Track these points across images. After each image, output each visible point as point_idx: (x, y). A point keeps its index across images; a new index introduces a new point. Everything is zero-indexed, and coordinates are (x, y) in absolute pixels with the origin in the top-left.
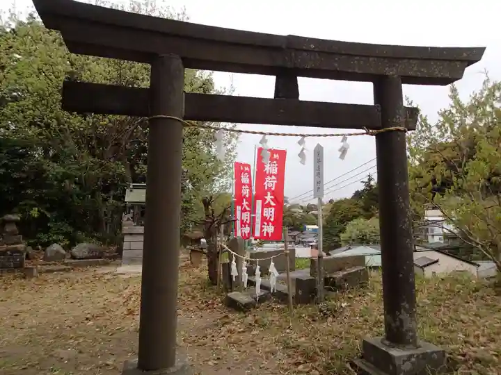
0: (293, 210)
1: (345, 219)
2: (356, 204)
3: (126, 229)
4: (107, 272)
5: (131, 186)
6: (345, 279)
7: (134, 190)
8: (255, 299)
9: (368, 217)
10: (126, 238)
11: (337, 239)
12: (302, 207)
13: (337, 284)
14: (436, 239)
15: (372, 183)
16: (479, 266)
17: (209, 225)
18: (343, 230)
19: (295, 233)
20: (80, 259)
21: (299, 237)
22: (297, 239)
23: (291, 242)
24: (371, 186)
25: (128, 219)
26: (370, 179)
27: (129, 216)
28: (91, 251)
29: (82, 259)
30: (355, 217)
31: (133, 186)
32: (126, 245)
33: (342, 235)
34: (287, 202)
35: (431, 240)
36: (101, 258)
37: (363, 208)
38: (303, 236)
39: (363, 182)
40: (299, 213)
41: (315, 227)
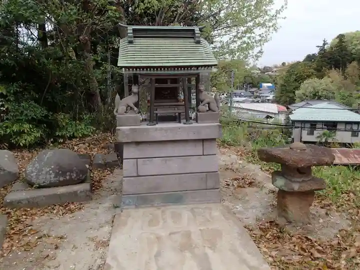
0: (252, 71)
1: (300, 79)
2: (310, 66)
5: (130, 32)
9: (321, 77)
11: (291, 95)
12: (260, 69)
15: (326, 47)
18: (297, 88)
19: (253, 90)
20: (40, 187)
21: (257, 92)
22: (255, 94)
23: (251, 96)
24: (325, 50)
25: (129, 108)
26: (324, 44)
27: (130, 100)
30: (309, 76)
31: (135, 31)
33: (297, 92)
34: (248, 65)
37: (315, 69)
38: (260, 92)
39: (318, 47)
40: (258, 73)
41: (270, 84)
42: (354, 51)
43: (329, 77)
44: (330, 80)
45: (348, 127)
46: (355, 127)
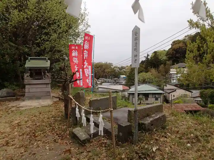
0: (115, 69)
2: (142, 66)
3: (26, 82)
4: (14, 105)
5: (29, 59)
6: (152, 124)
7: (31, 61)
8: (90, 136)
9: (147, 72)
10: (26, 87)
11: (133, 81)
12: (119, 68)
13: (147, 128)
14: (175, 81)
15: (149, 57)
16: (192, 92)
17: (64, 83)
19: (116, 79)
22: (117, 81)
23: (114, 82)
24: (148, 59)
25: (27, 76)
27: (28, 74)
28: (8, 93)
29: (3, 97)
30: (141, 72)
31: (30, 58)
32: (27, 90)
34: (112, 65)
35: (172, 82)
36: (14, 96)
37: (144, 68)
38: (119, 80)
39: (145, 57)
40: (118, 70)
41: (124, 76)
42: (161, 60)
43: (151, 72)
44: (151, 73)
45: (154, 96)
46: (157, 96)
